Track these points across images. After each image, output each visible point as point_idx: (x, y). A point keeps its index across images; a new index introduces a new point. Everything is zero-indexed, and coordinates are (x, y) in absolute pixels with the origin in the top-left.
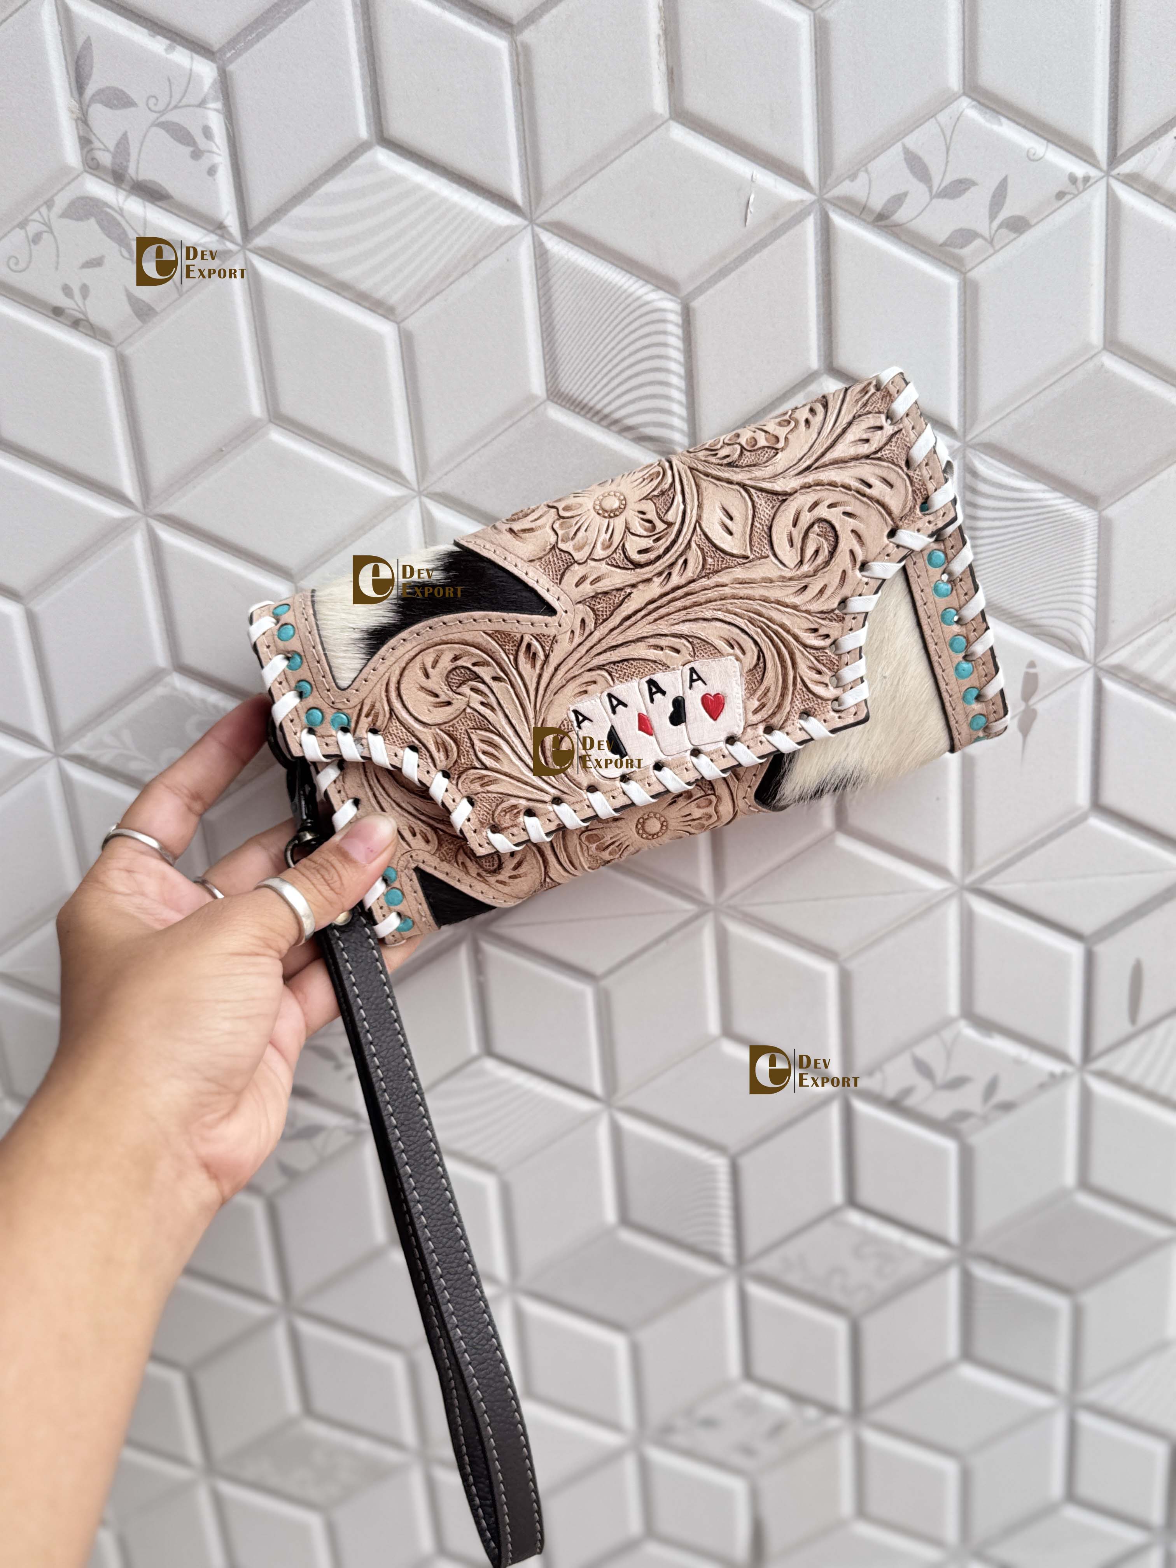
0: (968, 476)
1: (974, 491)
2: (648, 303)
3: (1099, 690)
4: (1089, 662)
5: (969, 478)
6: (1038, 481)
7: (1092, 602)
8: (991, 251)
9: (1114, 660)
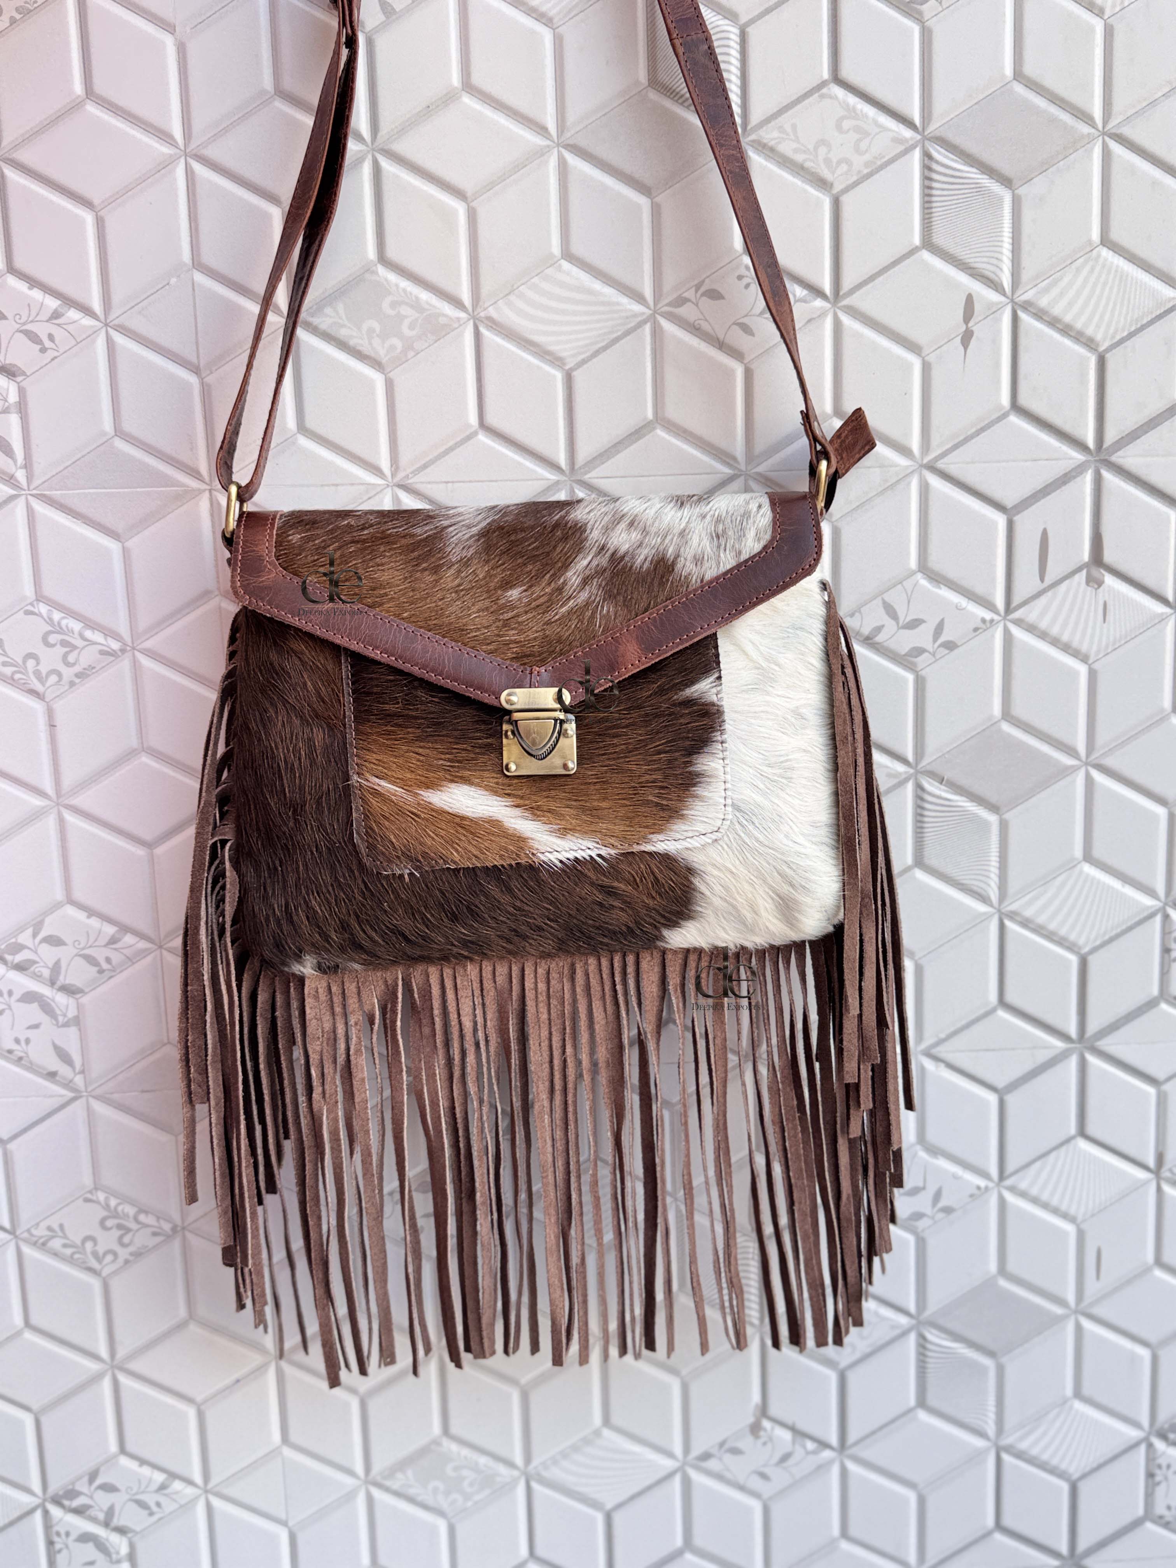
0: (926, 159)
1: (930, 169)
2: (718, 26)
3: (1015, 319)
4: (1008, 298)
5: (926, 161)
6: (972, 166)
7: (1010, 255)
8: (940, 9)
9: (1025, 297)
